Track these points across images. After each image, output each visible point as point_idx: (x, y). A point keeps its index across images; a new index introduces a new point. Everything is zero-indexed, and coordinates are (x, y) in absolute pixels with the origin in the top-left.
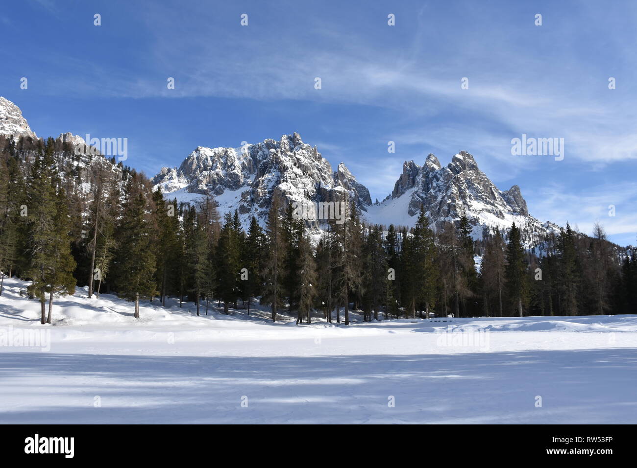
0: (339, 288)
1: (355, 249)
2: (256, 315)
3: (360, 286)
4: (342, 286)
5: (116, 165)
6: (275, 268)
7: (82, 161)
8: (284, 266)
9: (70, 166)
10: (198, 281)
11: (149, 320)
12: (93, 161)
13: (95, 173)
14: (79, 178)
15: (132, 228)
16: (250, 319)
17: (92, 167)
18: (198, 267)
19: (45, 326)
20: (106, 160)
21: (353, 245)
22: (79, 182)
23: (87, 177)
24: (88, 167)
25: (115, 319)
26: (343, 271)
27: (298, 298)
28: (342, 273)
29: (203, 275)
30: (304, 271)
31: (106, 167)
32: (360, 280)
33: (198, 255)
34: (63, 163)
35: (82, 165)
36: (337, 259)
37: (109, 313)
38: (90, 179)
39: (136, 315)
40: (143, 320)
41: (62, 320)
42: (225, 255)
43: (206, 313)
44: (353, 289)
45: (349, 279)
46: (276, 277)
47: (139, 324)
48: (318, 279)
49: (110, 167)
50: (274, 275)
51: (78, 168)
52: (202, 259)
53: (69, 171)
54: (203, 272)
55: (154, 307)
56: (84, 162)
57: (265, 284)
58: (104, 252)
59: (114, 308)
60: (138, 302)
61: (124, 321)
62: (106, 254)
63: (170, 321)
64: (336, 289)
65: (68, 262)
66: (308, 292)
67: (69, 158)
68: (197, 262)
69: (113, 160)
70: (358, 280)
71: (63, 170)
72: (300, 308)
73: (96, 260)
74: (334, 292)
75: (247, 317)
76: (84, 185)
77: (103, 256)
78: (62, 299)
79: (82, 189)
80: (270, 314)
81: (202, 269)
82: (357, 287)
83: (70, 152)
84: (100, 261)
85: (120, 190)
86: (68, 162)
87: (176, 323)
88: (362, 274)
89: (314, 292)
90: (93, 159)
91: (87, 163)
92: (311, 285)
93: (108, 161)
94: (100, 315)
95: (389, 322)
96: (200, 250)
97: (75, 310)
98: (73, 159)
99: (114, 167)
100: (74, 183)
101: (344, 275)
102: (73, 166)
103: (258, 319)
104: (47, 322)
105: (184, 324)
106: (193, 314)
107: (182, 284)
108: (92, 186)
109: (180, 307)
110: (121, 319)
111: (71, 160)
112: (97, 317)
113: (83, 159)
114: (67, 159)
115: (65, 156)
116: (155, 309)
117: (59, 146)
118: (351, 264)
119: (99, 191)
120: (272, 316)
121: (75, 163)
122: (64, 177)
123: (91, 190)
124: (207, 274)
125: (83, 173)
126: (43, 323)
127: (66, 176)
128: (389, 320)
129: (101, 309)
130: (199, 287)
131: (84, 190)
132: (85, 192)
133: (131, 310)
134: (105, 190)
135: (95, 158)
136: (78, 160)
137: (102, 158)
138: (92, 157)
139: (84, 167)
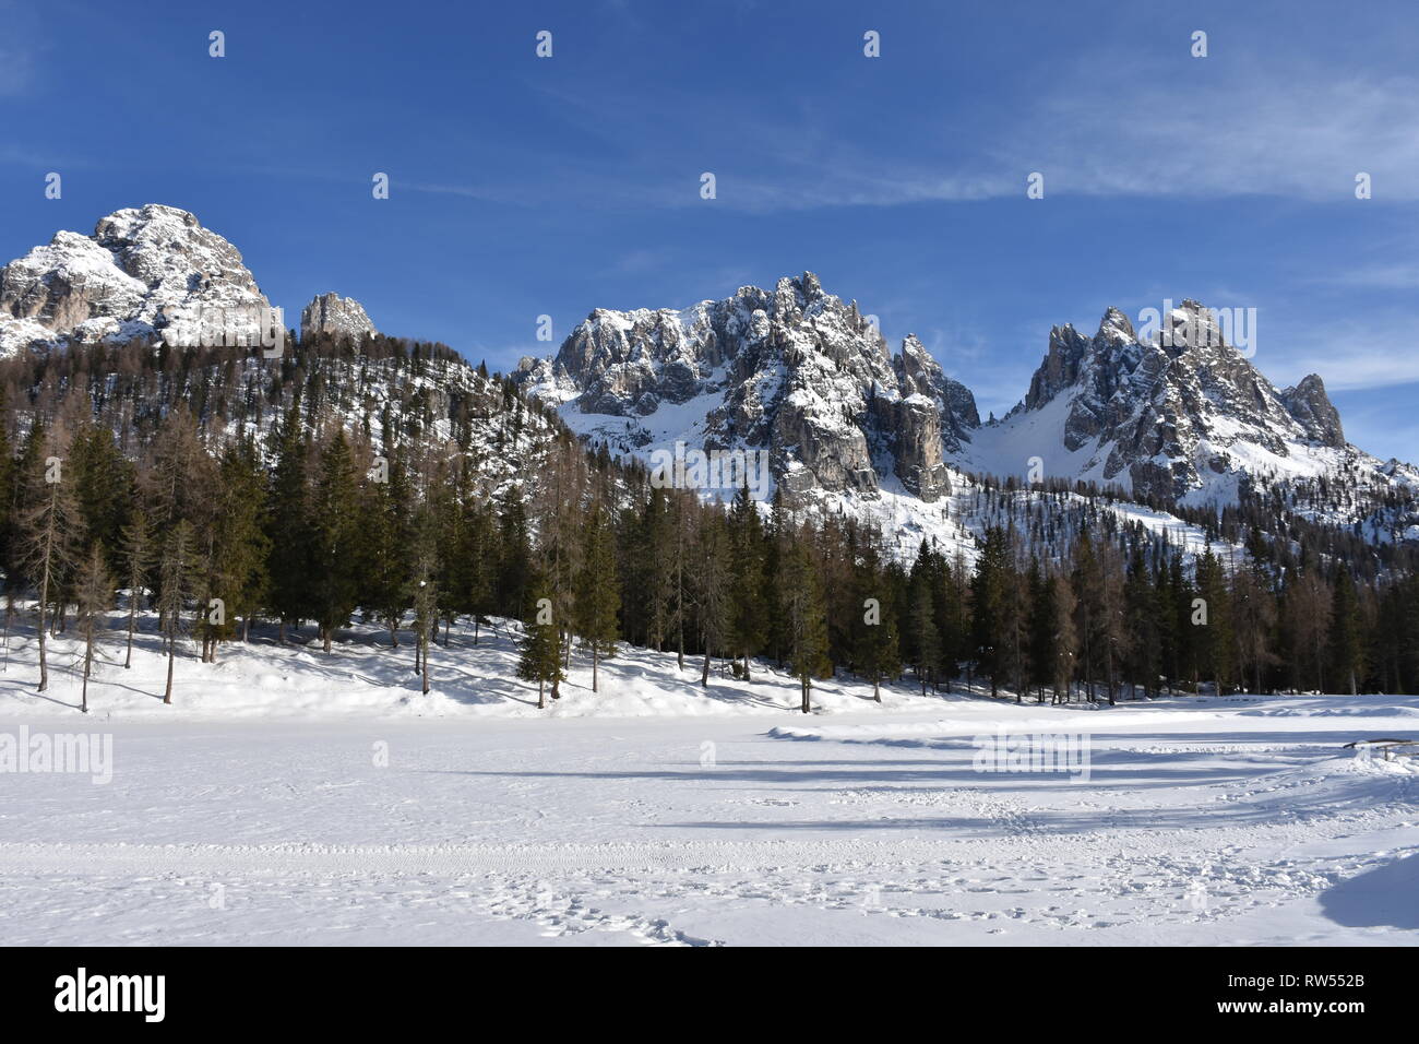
3: (1130, 653)
5: (491, 380)
7: (429, 376)
8: (1029, 627)
9: (409, 387)
10: (924, 652)
12: (448, 376)
13: (454, 397)
14: (428, 412)
17: (448, 387)
18: (924, 631)
20: (472, 371)
22: (429, 420)
23: (441, 408)
24: (441, 387)
25: (863, 705)
26: (1107, 634)
30: (1061, 636)
31: (472, 385)
33: (923, 618)
34: (394, 380)
35: (429, 384)
37: (850, 697)
38: (446, 411)
39: (877, 698)
40: (890, 705)
44: (1121, 659)
45: (1115, 644)
47: (887, 709)
48: (1078, 646)
49: (480, 385)
51: (423, 391)
52: (927, 622)
56: (433, 378)
61: (868, 707)
64: (1098, 657)
66: (1068, 663)
67: (406, 371)
68: (919, 627)
69: (483, 371)
70: (1128, 645)
71: (397, 397)
76: (438, 423)
79: (435, 433)
81: (928, 635)
82: (1126, 655)
85: (504, 432)
86: (404, 380)
88: (1133, 637)
89: (1075, 662)
90: (449, 370)
91: (438, 380)
92: (1070, 654)
93: (475, 374)
98: (414, 374)
99: (487, 386)
100: (421, 421)
101: (1108, 639)
102: (415, 387)
104: (806, 710)
108: (453, 426)
111: (409, 375)
112: (845, 702)
113: (431, 371)
114: (401, 373)
115: (397, 366)
119: (468, 434)
121: (418, 382)
122: (402, 410)
123: (452, 434)
124: (932, 642)
125: (433, 399)
126: (804, 712)
127: (405, 409)
131: (440, 434)
132: (442, 439)
133: (868, 690)
134: (476, 432)
135: (451, 368)
136: (421, 373)
137: (463, 368)
138: (445, 367)
139: (433, 387)
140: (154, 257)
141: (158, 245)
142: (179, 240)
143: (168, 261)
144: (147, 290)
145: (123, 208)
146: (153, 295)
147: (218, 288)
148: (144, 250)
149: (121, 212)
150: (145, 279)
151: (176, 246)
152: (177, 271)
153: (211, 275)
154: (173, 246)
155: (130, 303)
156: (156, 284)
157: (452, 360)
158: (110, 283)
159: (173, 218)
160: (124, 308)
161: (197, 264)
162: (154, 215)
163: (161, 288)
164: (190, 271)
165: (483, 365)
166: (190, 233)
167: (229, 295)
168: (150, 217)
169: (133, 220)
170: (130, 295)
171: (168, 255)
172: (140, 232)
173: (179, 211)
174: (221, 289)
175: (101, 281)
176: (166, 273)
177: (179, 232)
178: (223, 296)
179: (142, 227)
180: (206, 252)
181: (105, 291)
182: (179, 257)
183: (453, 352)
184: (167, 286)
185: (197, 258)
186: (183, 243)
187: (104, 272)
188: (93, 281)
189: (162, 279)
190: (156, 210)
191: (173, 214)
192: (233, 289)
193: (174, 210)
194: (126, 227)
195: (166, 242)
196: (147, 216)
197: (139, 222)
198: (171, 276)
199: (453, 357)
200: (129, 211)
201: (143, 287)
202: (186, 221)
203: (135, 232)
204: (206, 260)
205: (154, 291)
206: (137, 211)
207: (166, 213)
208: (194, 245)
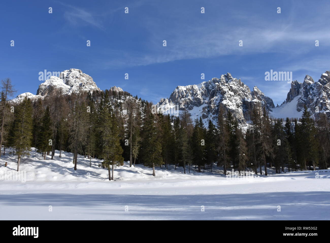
0: (260, 155)
1: (268, 133)
2: (215, 172)
3: (272, 153)
4: (262, 153)
5: (138, 100)
6: (224, 146)
7: (122, 99)
8: (229, 145)
9: (116, 102)
10: (184, 156)
11: (160, 177)
12: (127, 99)
13: (128, 104)
14: (121, 108)
15: (149, 130)
16: (212, 174)
17: (127, 102)
18: (183, 148)
19: (111, 181)
20: (133, 98)
21: (266, 131)
22: (121, 110)
23: (125, 107)
24: (125, 102)
25: (144, 177)
26: (262, 146)
27: (238, 162)
28: (261, 147)
29: (186, 153)
30: (240, 147)
31: (133, 101)
32: (272, 150)
33: (183, 142)
34: (113, 101)
35: (122, 101)
36: (258, 139)
37: (140, 174)
39: (154, 175)
40: (157, 177)
41: (118, 178)
42: (196, 141)
43: (189, 172)
44: (268, 155)
45: (265, 150)
46: (225, 151)
47: (156, 179)
48: (248, 151)
49: (135, 101)
50: (224, 150)
51: (120, 103)
52: (185, 144)
53: (116, 105)
54: (186, 151)
55: (162, 170)
56: (123, 100)
57: (219, 155)
58: (136, 143)
59: (143, 171)
60: (154, 168)
61: (148, 178)
62: (137, 145)
63: (171, 177)
64: (258, 156)
65: (119, 150)
66: (243, 158)
67: (116, 99)
68: (182, 146)
69: (136, 98)
70: (271, 150)
71: (113, 105)
72: (239, 167)
73: (132, 148)
74: (257, 157)
75: (211, 173)
76: (124, 111)
77: (135, 146)
78: (118, 168)
79: (123, 113)
80: (223, 171)
81: (185, 149)
82: (270, 154)
83: (116, 96)
84: (134, 148)
85: (141, 112)
86: (115, 101)
87: (174, 178)
88: (273, 146)
89: (246, 158)
90: (127, 98)
91: (124, 100)
92: (244, 154)
93: (134, 98)
94: (136, 175)
95: (291, 173)
96: (183, 139)
97: (124, 173)
98: (118, 99)
99: (137, 101)
100: (119, 110)
101: (262, 148)
102: (118, 102)
103: (217, 174)
104: (112, 179)
105: (178, 178)
106: (182, 173)
107: (176, 158)
108: (127, 111)
109: (176, 169)
110: (147, 177)
111: (117, 99)
112: (135, 176)
113: (122, 98)
114: (115, 99)
115: (114, 98)
116: (163, 171)
117: (111, 93)
118: (266, 141)
119: (131, 113)
120: (224, 172)
121: (119, 101)
122: (114, 108)
123: (127, 113)
124: (188, 152)
125: (123, 105)
126: (110, 180)
127: (115, 107)
128: (291, 172)
129: (136, 172)
130: (185, 158)
131: (124, 113)
132: (125, 115)
133: (151, 172)
134: (134, 113)
135: (128, 97)
136: (120, 99)
137: (131, 97)
138: (126, 97)
139: (123, 102)
140: (72, 80)
141: (73, 77)
142: (78, 76)
143: (75, 81)
144: (70, 88)
145: (65, 70)
146: (71, 89)
147: (86, 86)
148: (70, 79)
149: (65, 71)
150: (70, 85)
151: (77, 77)
152: (77, 83)
153: (84, 83)
154: (76, 78)
155: (67, 91)
156: (72, 86)
157: (128, 95)
158: (62, 87)
159: (76, 71)
160: (65, 92)
161: (82, 81)
162: (72, 71)
163: (73, 87)
164: (80, 83)
165: (137, 96)
166: (80, 74)
167: (88, 88)
168: (71, 72)
169: (68, 73)
170: (67, 89)
171: (75, 80)
172: (69, 75)
173: (78, 70)
174: (87, 86)
175: (60, 86)
176: (74, 84)
177: (78, 75)
178: (87, 88)
179: (69, 74)
180: (84, 78)
181: (61, 89)
182: (77, 80)
183: (128, 93)
184: (75, 86)
185: (82, 80)
186: (78, 77)
187: (61, 84)
188: (58, 87)
189: (73, 85)
190: (73, 70)
191: (77, 70)
192: (89, 86)
193: (77, 69)
194: (66, 74)
195: (75, 77)
196: (71, 71)
197: (69, 73)
198: (76, 84)
199: (129, 95)
200: (67, 70)
201: (69, 87)
202: (79, 72)
203: (68, 75)
204: (84, 80)
205: (72, 88)
206: (68, 71)
207: (75, 70)
208: (81, 77)
